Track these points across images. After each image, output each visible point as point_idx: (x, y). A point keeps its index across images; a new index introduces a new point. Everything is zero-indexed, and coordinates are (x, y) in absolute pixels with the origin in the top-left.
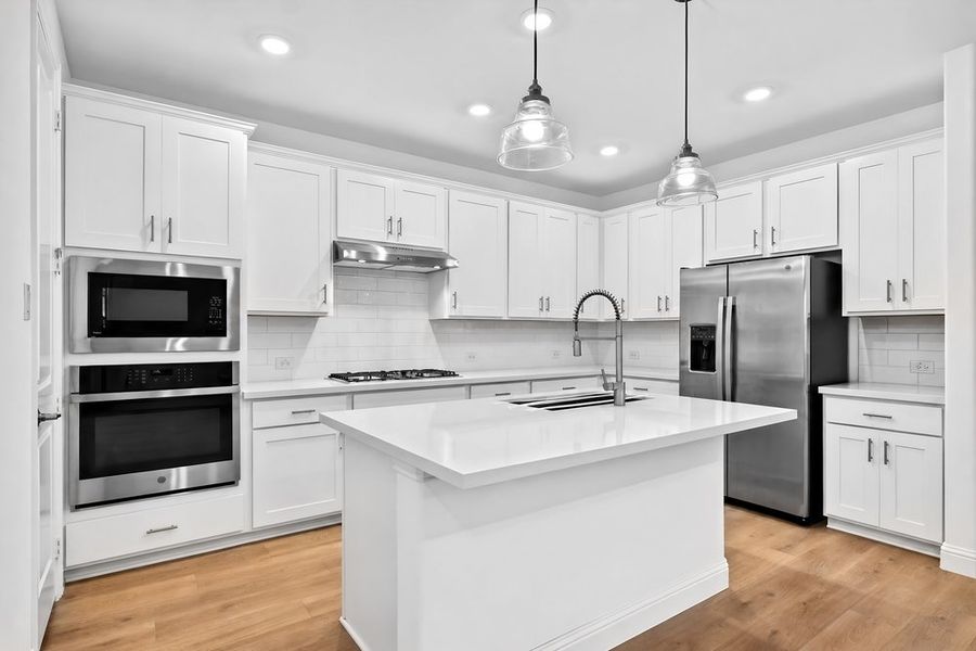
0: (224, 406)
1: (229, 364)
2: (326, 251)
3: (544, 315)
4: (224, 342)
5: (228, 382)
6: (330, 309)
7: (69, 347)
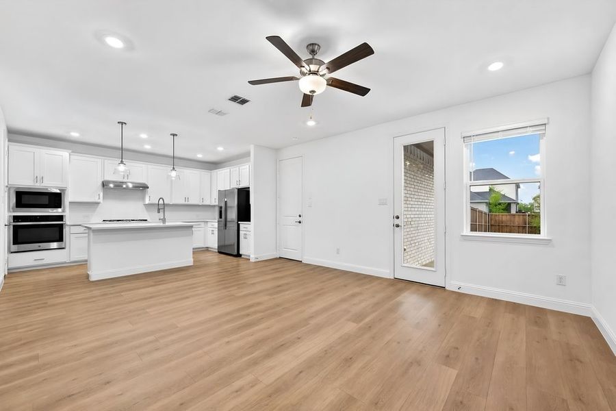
0: (61, 227)
1: (62, 216)
2: (100, 184)
3: (187, 203)
4: (60, 210)
5: (62, 221)
6: (101, 200)
7: (9, 211)
